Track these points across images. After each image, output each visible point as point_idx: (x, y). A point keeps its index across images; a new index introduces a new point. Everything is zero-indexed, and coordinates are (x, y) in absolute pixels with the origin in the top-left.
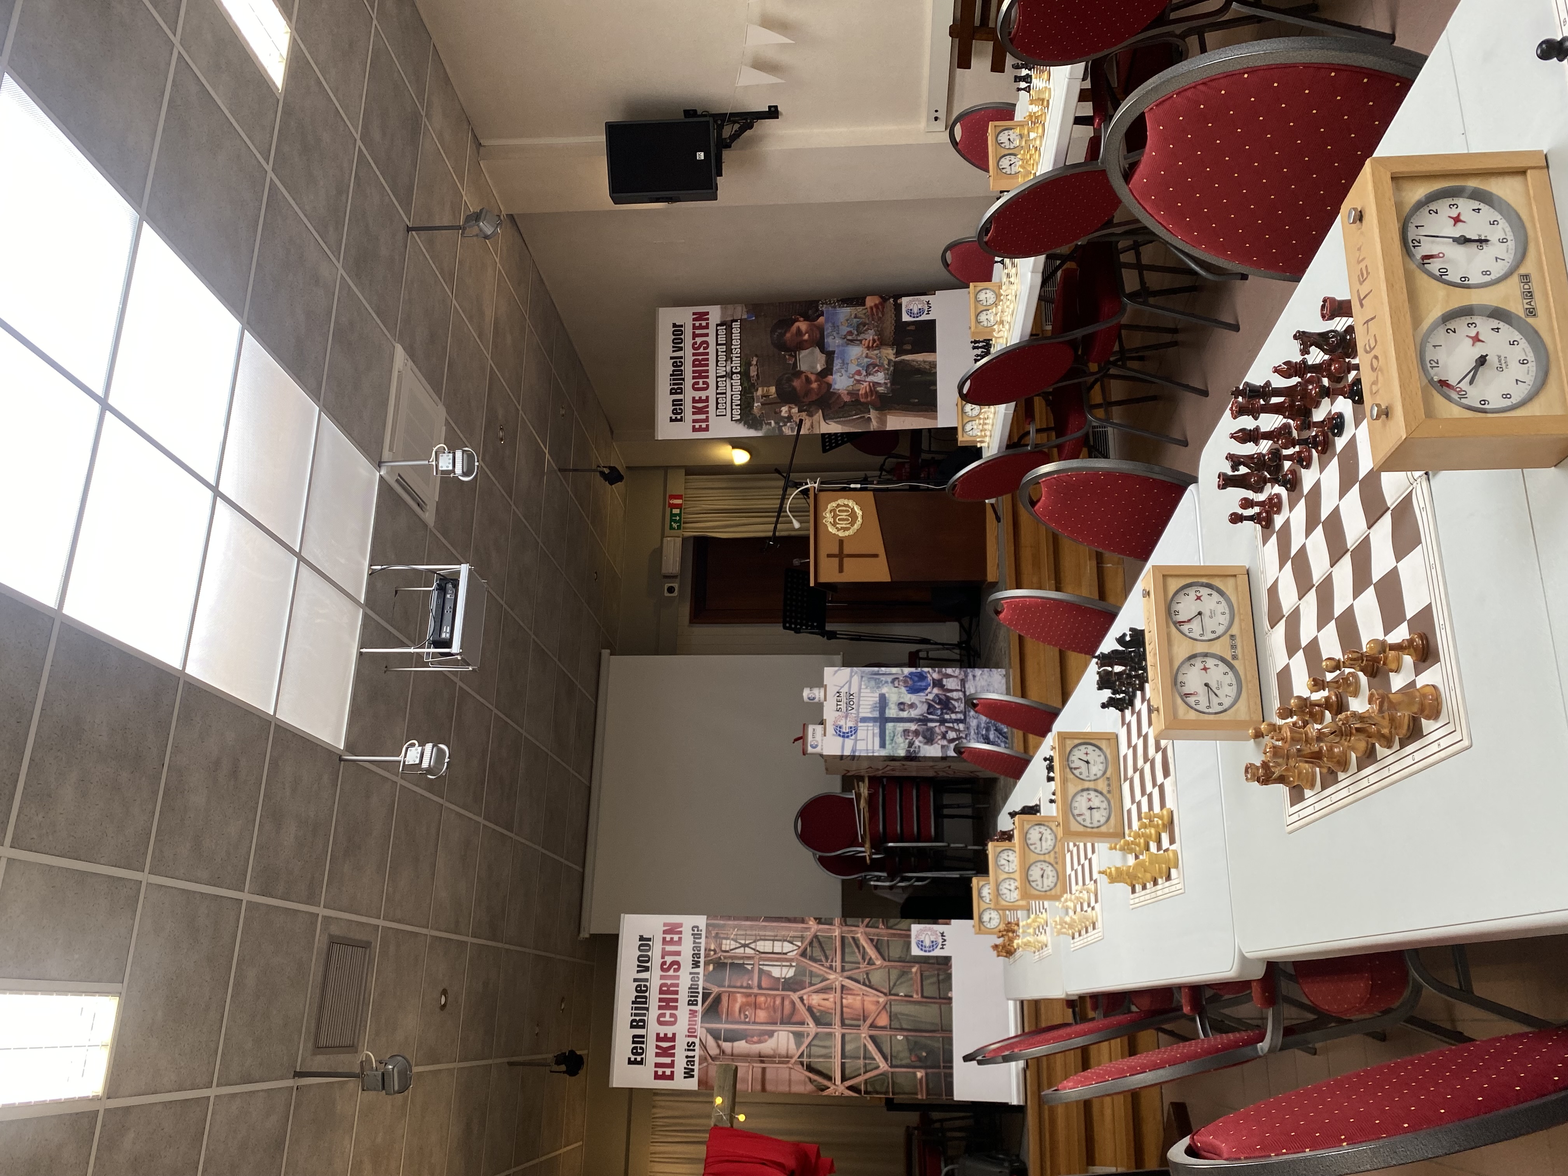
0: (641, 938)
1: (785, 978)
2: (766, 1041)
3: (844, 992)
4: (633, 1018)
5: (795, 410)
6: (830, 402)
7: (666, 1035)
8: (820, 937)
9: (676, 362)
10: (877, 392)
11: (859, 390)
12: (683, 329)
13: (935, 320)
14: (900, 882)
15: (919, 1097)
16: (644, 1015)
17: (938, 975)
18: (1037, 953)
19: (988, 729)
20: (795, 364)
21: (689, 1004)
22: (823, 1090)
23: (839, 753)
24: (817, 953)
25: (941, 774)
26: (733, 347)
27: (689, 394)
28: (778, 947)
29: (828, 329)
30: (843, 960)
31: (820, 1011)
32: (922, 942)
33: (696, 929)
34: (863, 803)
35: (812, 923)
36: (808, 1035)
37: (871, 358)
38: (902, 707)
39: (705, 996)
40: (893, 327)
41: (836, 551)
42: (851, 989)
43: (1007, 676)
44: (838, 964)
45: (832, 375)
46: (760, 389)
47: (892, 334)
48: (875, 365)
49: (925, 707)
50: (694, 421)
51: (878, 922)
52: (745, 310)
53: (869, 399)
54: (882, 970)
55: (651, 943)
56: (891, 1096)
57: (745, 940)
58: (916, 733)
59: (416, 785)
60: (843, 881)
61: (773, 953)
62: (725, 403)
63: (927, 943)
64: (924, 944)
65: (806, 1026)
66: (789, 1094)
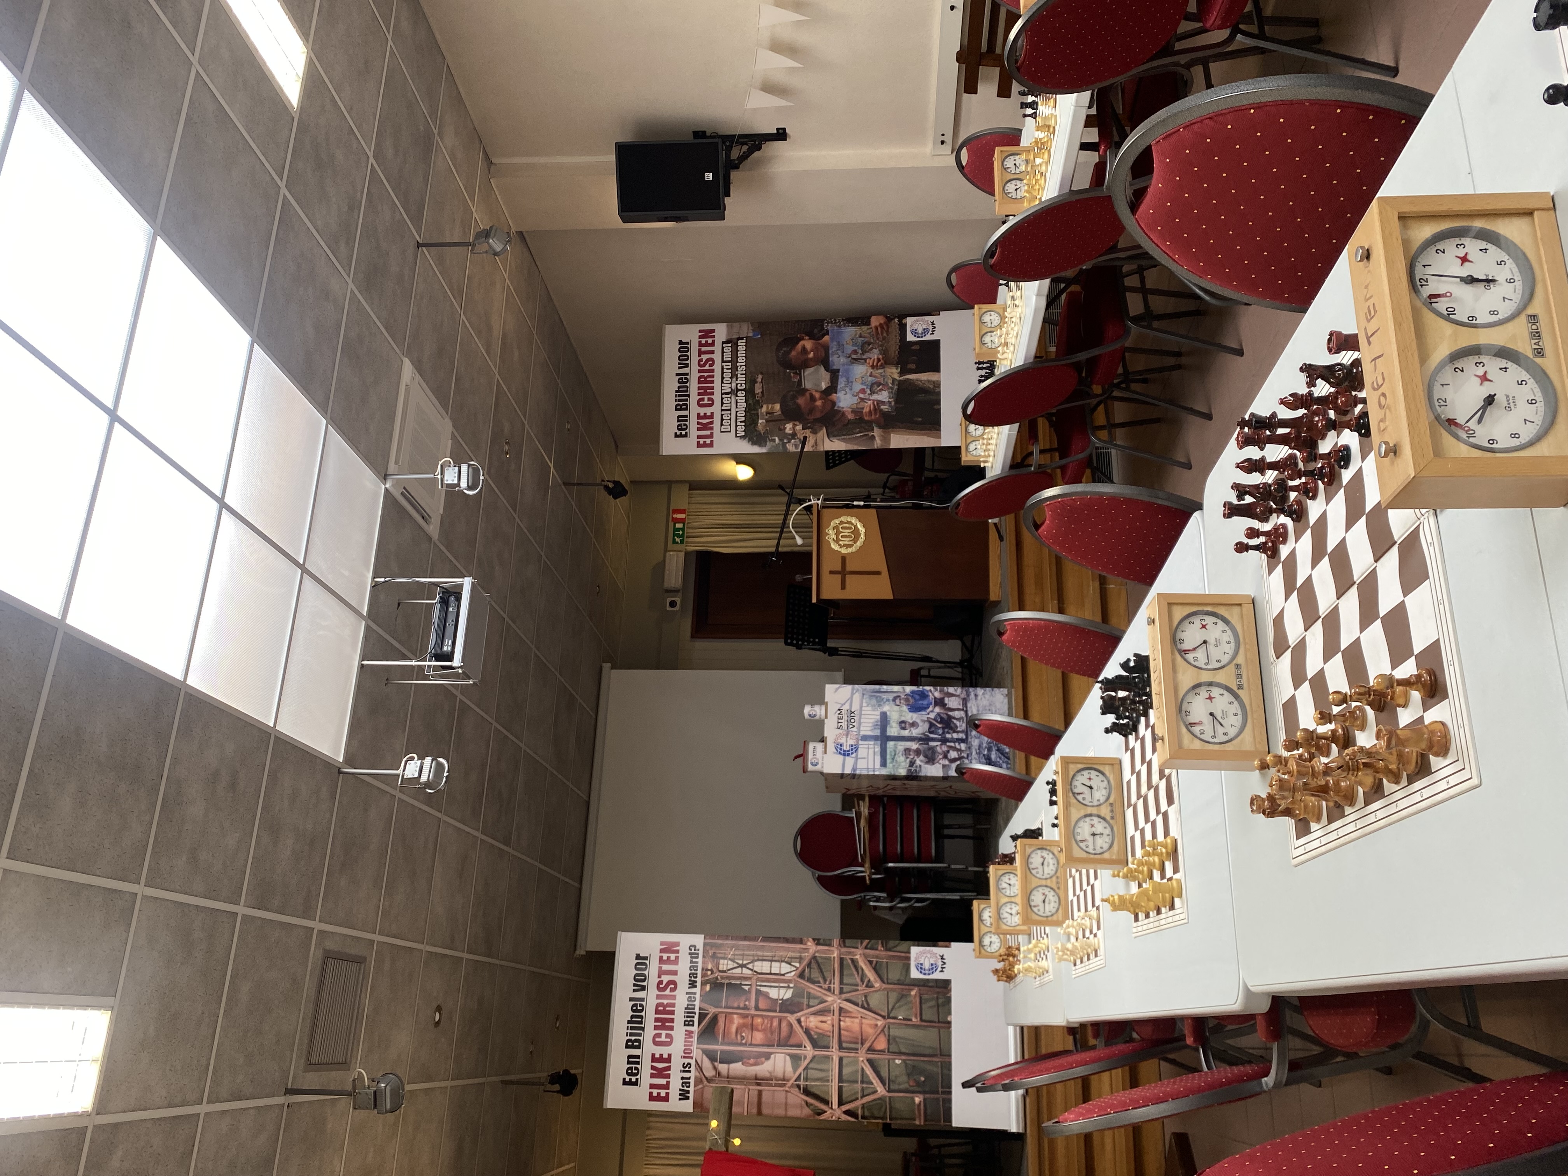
0: (638, 957)
1: (782, 999)
2: (763, 1063)
3: (842, 1014)
4: (629, 1037)
5: (799, 427)
6: (835, 419)
7: (661, 1055)
8: (818, 959)
9: (682, 379)
10: (881, 410)
11: (863, 408)
12: (689, 346)
13: (939, 340)
14: (899, 903)
15: (917, 1122)
16: (640, 1035)
17: (938, 998)
18: (1038, 979)
19: (990, 749)
20: (800, 381)
21: (685, 1025)
22: (819, 1114)
23: (840, 772)
24: (816, 975)
25: (943, 794)
26: (738, 364)
27: (694, 410)
28: (776, 968)
29: (833, 348)
30: (841, 982)
31: (817, 1033)
32: (921, 964)
33: (693, 948)
34: (863, 823)
35: (810, 944)
36: (805, 1058)
37: (875, 377)
38: (903, 725)
39: (702, 1017)
40: (898, 347)
41: (839, 568)
42: (850, 1012)
43: (1009, 696)
44: (836, 986)
45: (836, 393)
46: (765, 407)
47: (897, 353)
48: (879, 384)
49: (927, 726)
50: (699, 437)
51: (877, 943)
52: (751, 328)
53: (873, 417)
54: (879, 993)
55: (647, 962)
56: (888, 1121)
57: (743, 960)
58: (918, 752)
59: (415, 799)
60: (842, 901)
61: (771, 974)
62: (730, 419)
63: (927, 966)
64: (923, 967)
65: (803, 1048)
66: (786, 1117)
